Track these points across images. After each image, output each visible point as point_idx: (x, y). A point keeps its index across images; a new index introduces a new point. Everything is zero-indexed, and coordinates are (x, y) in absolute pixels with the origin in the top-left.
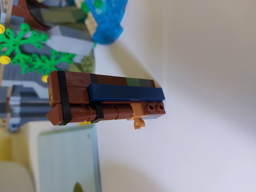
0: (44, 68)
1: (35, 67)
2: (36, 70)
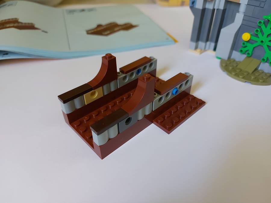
0: (260, 35)
1: (263, 27)
2: (260, 27)
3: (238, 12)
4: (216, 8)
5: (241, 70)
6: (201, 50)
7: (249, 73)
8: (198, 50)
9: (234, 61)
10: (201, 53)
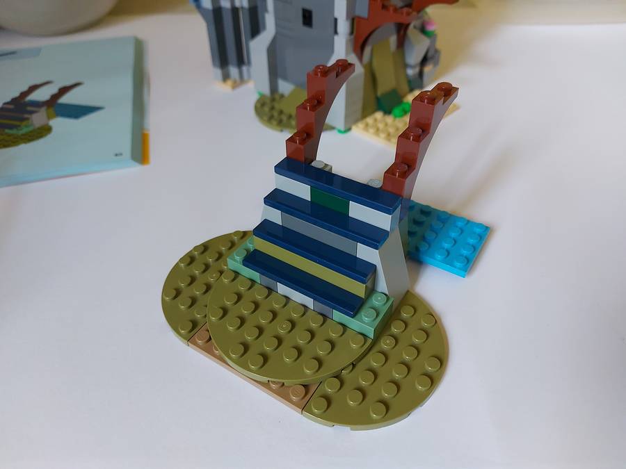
3: (266, 10)
4: (237, 4)
5: (281, 112)
6: (235, 82)
7: (290, 117)
8: (229, 83)
9: (282, 96)
10: (235, 86)
